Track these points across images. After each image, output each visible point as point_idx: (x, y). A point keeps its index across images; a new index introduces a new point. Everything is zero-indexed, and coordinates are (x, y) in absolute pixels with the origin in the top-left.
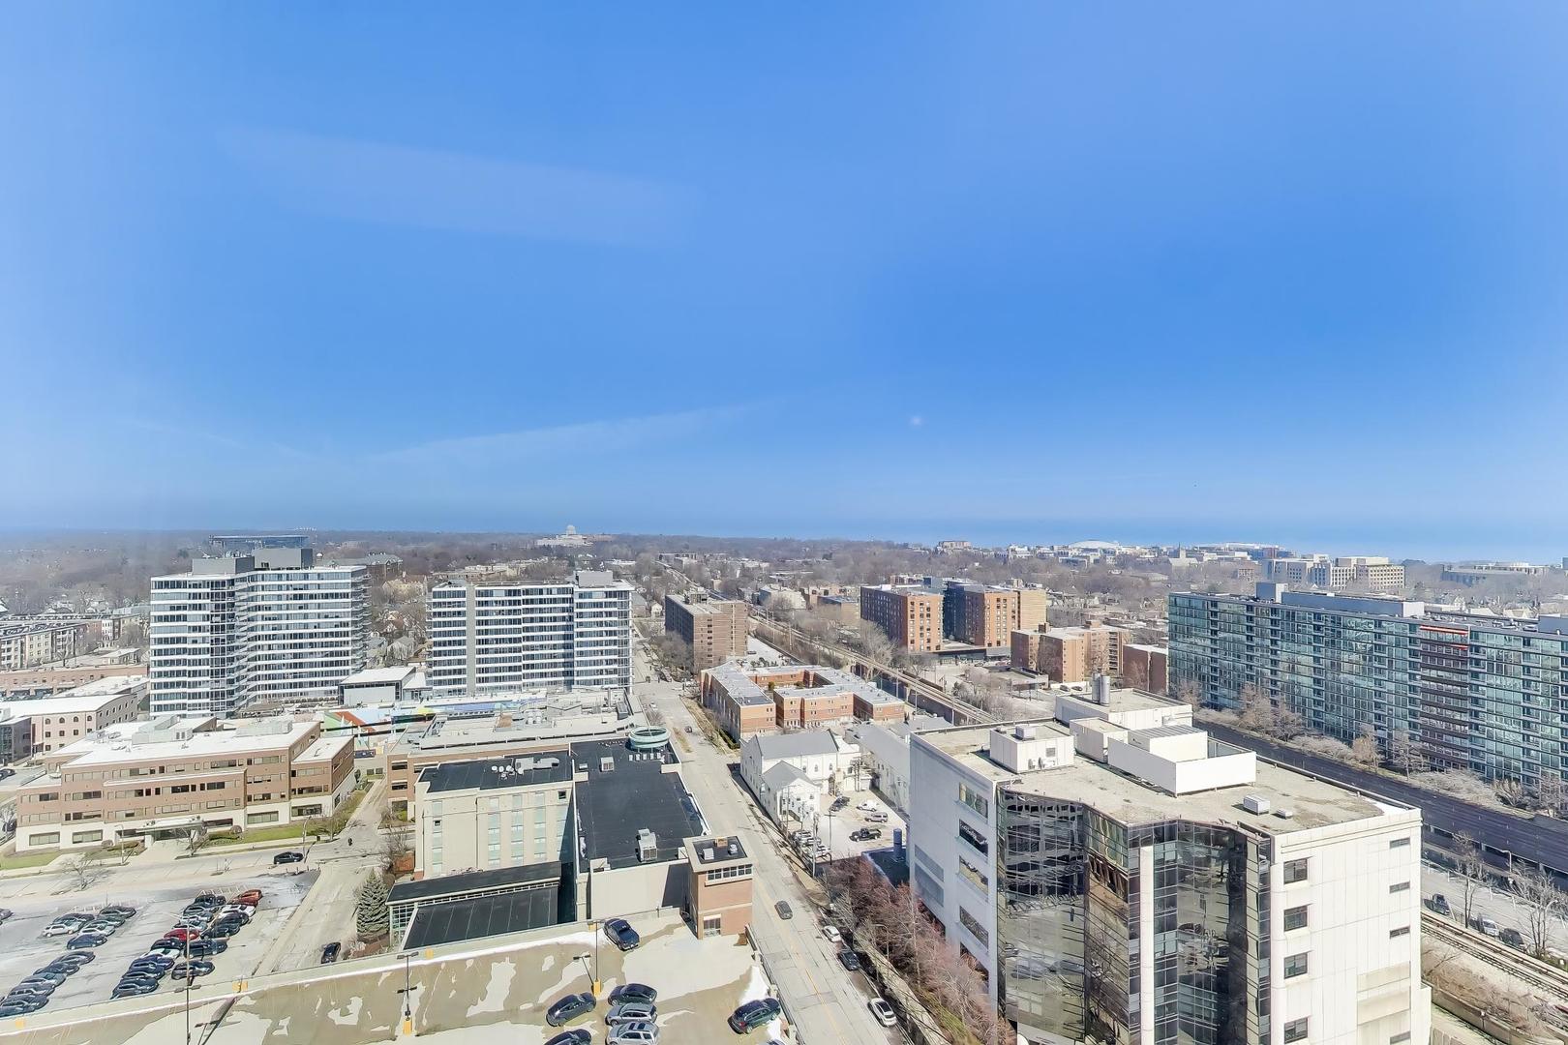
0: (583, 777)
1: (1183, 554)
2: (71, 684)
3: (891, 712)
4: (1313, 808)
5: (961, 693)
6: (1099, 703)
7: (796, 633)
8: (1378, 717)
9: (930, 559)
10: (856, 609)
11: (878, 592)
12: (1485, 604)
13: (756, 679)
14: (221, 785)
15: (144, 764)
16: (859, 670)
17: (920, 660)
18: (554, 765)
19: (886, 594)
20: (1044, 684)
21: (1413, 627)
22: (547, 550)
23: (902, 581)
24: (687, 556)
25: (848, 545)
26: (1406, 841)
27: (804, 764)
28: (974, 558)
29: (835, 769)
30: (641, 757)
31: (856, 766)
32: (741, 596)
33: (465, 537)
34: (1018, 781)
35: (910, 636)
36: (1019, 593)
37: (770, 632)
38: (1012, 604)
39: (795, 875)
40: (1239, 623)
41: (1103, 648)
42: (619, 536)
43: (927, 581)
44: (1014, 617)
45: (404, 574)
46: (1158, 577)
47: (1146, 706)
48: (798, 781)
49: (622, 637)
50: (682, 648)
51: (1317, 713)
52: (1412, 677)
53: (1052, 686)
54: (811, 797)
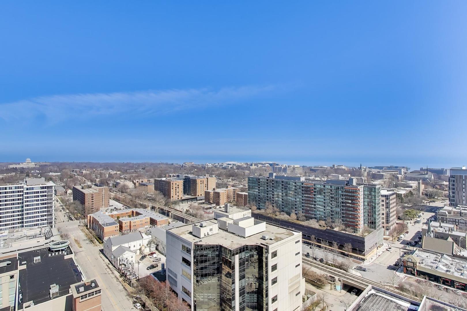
0: (24, 267)
1: (253, 165)
3: (164, 222)
4: (278, 236)
5: (188, 213)
6: (226, 212)
7: (129, 197)
8: (296, 208)
9: (180, 168)
10: (152, 187)
11: (161, 181)
12: (318, 177)
13: (112, 216)
16: (153, 208)
17: (175, 203)
18: (8, 264)
19: (164, 181)
20: (214, 207)
21: (302, 184)
22: (15, 170)
23: (170, 176)
24: (85, 170)
25: (152, 164)
26: (299, 241)
27: (129, 246)
28: (195, 167)
29: (141, 245)
30: (55, 254)
31: (149, 243)
32: (108, 184)
34: (201, 241)
36: (208, 178)
37: (119, 197)
38: (205, 183)
39: (124, 288)
40: (265, 184)
41: (231, 194)
42: (53, 163)
43: (178, 176)
44: (206, 186)
46: (247, 172)
47: (239, 211)
48: (127, 252)
49: (49, 205)
50: (80, 207)
51: (283, 208)
52: (302, 196)
53: (217, 207)
54: (132, 257)
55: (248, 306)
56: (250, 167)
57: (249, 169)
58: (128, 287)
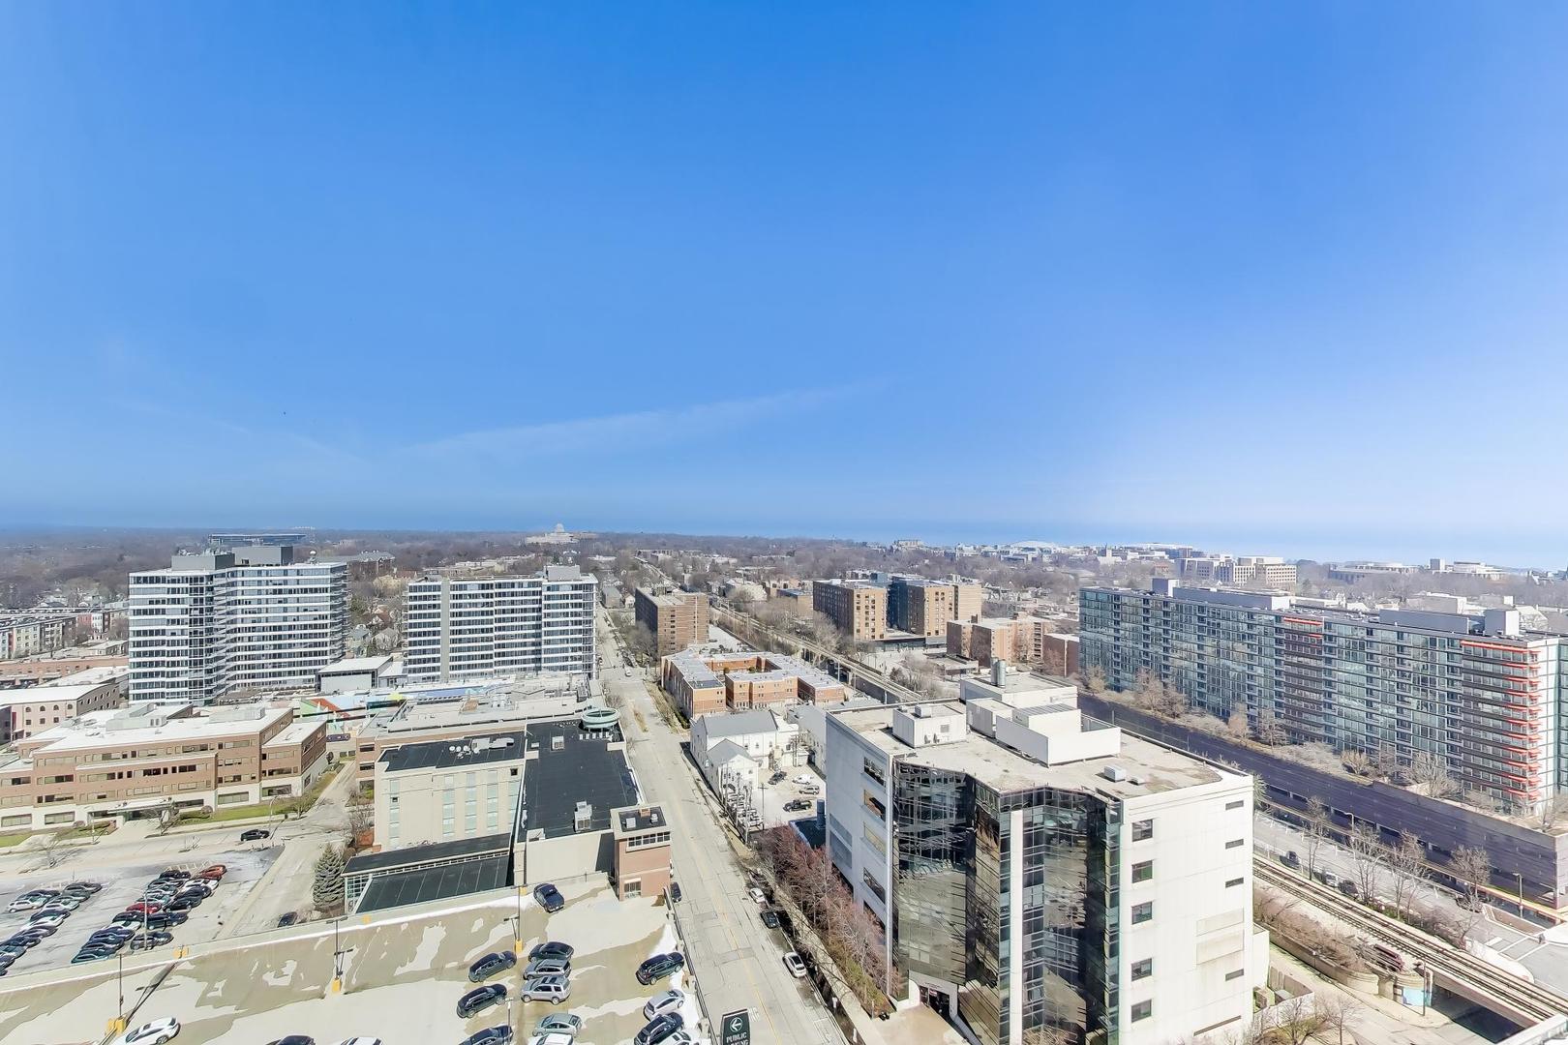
0: (534, 755)
1: (1109, 553)
2: (56, 674)
3: (834, 693)
5: (899, 678)
6: (996, 685)
7: (754, 622)
8: (1250, 697)
9: (884, 556)
10: (807, 601)
11: (830, 586)
13: (712, 666)
14: (192, 768)
15: (116, 749)
16: (808, 656)
17: (865, 648)
18: (508, 744)
19: (836, 588)
20: (974, 669)
21: (1279, 619)
22: (534, 548)
23: (856, 576)
24: (664, 552)
25: (813, 543)
26: (1239, 803)
27: (746, 742)
28: (925, 555)
29: (774, 746)
30: (591, 736)
31: (792, 745)
32: (709, 589)
33: (460, 535)
35: (856, 626)
36: (956, 587)
37: (731, 622)
38: (950, 597)
39: (729, 843)
40: (1137, 615)
41: (1028, 636)
42: (603, 534)
43: (875, 576)
44: (951, 609)
45: (395, 570)
46: (1086, 574)
47: (1038, 687)
48: (739, 757)
49: (587, 627)
50: (647, 636)
51: (1201, 694)
52: (1278, 662)
54: (750, 772)
55: (1053, 969)
56: (1096, 560)
57: (1093, 565)
58: (737, 843)
